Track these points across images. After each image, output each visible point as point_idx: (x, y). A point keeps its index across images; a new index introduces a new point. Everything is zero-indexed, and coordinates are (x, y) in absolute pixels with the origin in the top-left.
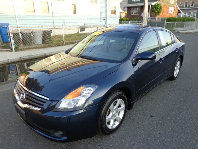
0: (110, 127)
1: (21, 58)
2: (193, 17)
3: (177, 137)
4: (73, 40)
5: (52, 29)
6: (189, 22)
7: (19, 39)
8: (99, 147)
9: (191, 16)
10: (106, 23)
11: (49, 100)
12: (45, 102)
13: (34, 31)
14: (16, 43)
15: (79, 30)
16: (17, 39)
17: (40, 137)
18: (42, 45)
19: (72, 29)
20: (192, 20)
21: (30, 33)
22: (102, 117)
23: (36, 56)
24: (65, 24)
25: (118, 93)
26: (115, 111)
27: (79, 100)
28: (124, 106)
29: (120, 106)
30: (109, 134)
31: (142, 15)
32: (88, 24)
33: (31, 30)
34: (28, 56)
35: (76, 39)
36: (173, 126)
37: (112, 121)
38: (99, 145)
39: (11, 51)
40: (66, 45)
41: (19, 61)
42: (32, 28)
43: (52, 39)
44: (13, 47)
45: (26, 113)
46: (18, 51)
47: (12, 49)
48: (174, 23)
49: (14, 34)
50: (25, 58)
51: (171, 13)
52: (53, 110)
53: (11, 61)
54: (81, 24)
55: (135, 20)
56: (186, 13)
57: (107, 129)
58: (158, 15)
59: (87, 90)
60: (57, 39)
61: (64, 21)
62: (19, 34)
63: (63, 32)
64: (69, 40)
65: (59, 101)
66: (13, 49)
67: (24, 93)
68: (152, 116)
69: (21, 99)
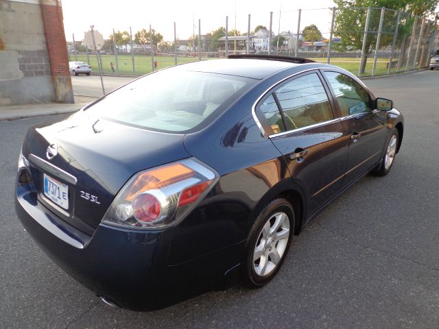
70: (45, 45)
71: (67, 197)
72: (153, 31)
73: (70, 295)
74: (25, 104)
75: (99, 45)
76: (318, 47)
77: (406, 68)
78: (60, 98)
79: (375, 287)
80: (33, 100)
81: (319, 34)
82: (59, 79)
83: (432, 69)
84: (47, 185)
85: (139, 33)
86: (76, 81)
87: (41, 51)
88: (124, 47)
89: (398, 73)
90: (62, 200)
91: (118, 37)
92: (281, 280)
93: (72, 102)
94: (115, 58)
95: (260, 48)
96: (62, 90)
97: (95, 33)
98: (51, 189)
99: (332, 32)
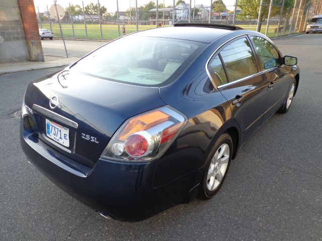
70: (20, 16)
71: (68, 137)
72: (99, 4)
73: (68, 210)
74: (6, 62)
75: (61, 16)
76: (224, 17)
77: (288, 33)
78: (33, 58)
79: (291, 196)
80: (12, 59)
81: (225, 7)
82: (32, 43)
83: (308, 33)
84: (49, 128)
85: (88, 7)
86: (45, 44)
87: (17, 21)
88: (77, 17)
89: (283, 36)
90: (64, 140)
91: (72, 9)
92: (223, 193)
93: (43, 61)
94: (71, 26)
95: (180, 18)
96: (35, 52)
97: (57, 6)
98: (53, 131)
99: (236, 5)
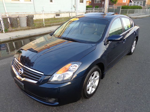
0: (89, 92)
1: (10, 38)
2: (141, 6)
3: (138, 99)
4: (51, 23)
5: (34, 15)
6: (138, 9)
7: (8, 23)
8: (82, 108)
9: (139, 5)
10: (76, 10)
11: (44, 75)
12: (40, 77)
13: (20, 16)
14: (5, 26)
15: (55, 16)
16: (6, 23)
17: (35, 102)
18: (27, 27)
19: (50, 14)
20: (140, 8)
21: (17, 18)
22: (85, 86)
23: (22, 36)
24: (44, 10)
25: (95, 67)
26: (92, 81)
27: (68, 74)
28: (99, 76)
29: (96, 77)
30: (88, 98)
31: (103, 4)
32: (62, 10)
33: (17, 16)
34: (16, 36)
35: (53, 23)
36: (134, 90)
37: (90, 88)
38: (82, 107)
39: (2, 33)
40: (46, 27)
41: (9, 40)
42: (18, 14)
43: (34, 23)
44: (3, 29)
45: (24, 85)
46: (8, 32)
47: (2, 31)
48: (127, 10)
49: (4, 18)
50: (14, 38)
51: (124, 2)
52: (47, 82)
53: (3, 40)
54: (57, 11)
55: (98, 8)
56: (135, 2)
57: (88, 94)
58: (115, 4)
59: (73, 66)
60: (38, 22)
61: (43, 8)
62: (8, 19)
63: (43, 17)
64: (47, 23)
65: (52, 75)
66: (4, 31)
67: (22, 69)
68: (118, 83)
69: (19, 74)
